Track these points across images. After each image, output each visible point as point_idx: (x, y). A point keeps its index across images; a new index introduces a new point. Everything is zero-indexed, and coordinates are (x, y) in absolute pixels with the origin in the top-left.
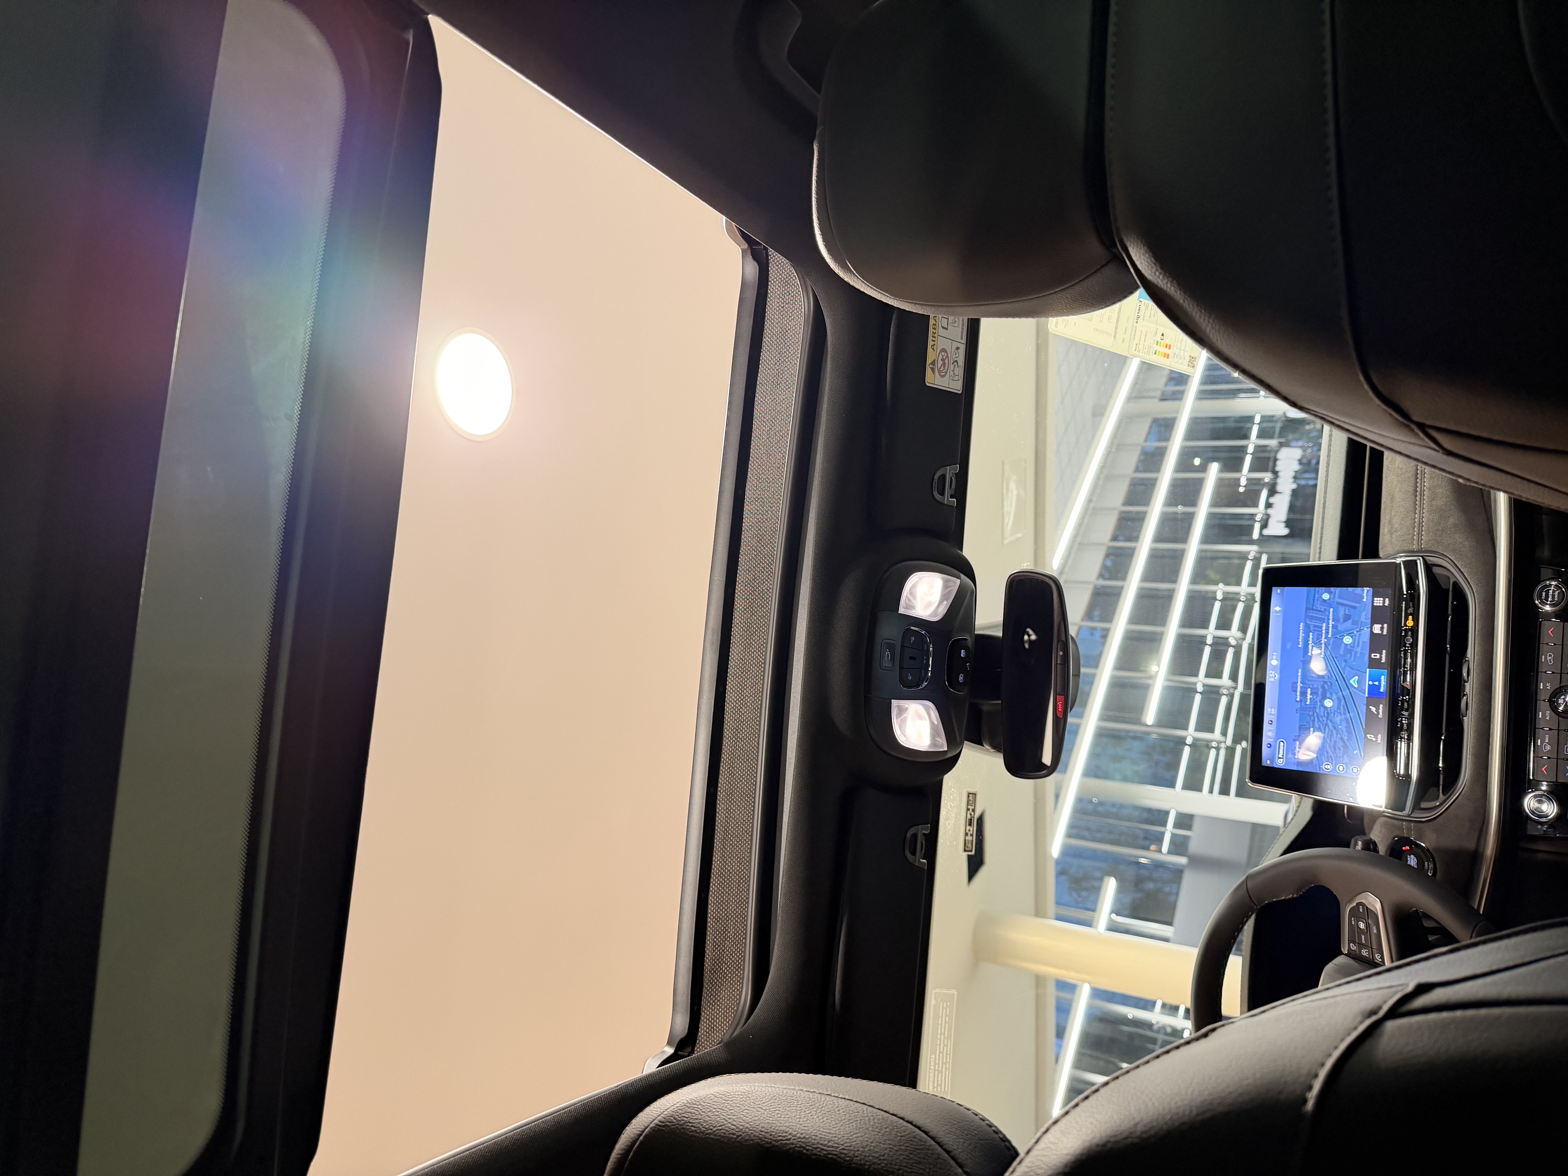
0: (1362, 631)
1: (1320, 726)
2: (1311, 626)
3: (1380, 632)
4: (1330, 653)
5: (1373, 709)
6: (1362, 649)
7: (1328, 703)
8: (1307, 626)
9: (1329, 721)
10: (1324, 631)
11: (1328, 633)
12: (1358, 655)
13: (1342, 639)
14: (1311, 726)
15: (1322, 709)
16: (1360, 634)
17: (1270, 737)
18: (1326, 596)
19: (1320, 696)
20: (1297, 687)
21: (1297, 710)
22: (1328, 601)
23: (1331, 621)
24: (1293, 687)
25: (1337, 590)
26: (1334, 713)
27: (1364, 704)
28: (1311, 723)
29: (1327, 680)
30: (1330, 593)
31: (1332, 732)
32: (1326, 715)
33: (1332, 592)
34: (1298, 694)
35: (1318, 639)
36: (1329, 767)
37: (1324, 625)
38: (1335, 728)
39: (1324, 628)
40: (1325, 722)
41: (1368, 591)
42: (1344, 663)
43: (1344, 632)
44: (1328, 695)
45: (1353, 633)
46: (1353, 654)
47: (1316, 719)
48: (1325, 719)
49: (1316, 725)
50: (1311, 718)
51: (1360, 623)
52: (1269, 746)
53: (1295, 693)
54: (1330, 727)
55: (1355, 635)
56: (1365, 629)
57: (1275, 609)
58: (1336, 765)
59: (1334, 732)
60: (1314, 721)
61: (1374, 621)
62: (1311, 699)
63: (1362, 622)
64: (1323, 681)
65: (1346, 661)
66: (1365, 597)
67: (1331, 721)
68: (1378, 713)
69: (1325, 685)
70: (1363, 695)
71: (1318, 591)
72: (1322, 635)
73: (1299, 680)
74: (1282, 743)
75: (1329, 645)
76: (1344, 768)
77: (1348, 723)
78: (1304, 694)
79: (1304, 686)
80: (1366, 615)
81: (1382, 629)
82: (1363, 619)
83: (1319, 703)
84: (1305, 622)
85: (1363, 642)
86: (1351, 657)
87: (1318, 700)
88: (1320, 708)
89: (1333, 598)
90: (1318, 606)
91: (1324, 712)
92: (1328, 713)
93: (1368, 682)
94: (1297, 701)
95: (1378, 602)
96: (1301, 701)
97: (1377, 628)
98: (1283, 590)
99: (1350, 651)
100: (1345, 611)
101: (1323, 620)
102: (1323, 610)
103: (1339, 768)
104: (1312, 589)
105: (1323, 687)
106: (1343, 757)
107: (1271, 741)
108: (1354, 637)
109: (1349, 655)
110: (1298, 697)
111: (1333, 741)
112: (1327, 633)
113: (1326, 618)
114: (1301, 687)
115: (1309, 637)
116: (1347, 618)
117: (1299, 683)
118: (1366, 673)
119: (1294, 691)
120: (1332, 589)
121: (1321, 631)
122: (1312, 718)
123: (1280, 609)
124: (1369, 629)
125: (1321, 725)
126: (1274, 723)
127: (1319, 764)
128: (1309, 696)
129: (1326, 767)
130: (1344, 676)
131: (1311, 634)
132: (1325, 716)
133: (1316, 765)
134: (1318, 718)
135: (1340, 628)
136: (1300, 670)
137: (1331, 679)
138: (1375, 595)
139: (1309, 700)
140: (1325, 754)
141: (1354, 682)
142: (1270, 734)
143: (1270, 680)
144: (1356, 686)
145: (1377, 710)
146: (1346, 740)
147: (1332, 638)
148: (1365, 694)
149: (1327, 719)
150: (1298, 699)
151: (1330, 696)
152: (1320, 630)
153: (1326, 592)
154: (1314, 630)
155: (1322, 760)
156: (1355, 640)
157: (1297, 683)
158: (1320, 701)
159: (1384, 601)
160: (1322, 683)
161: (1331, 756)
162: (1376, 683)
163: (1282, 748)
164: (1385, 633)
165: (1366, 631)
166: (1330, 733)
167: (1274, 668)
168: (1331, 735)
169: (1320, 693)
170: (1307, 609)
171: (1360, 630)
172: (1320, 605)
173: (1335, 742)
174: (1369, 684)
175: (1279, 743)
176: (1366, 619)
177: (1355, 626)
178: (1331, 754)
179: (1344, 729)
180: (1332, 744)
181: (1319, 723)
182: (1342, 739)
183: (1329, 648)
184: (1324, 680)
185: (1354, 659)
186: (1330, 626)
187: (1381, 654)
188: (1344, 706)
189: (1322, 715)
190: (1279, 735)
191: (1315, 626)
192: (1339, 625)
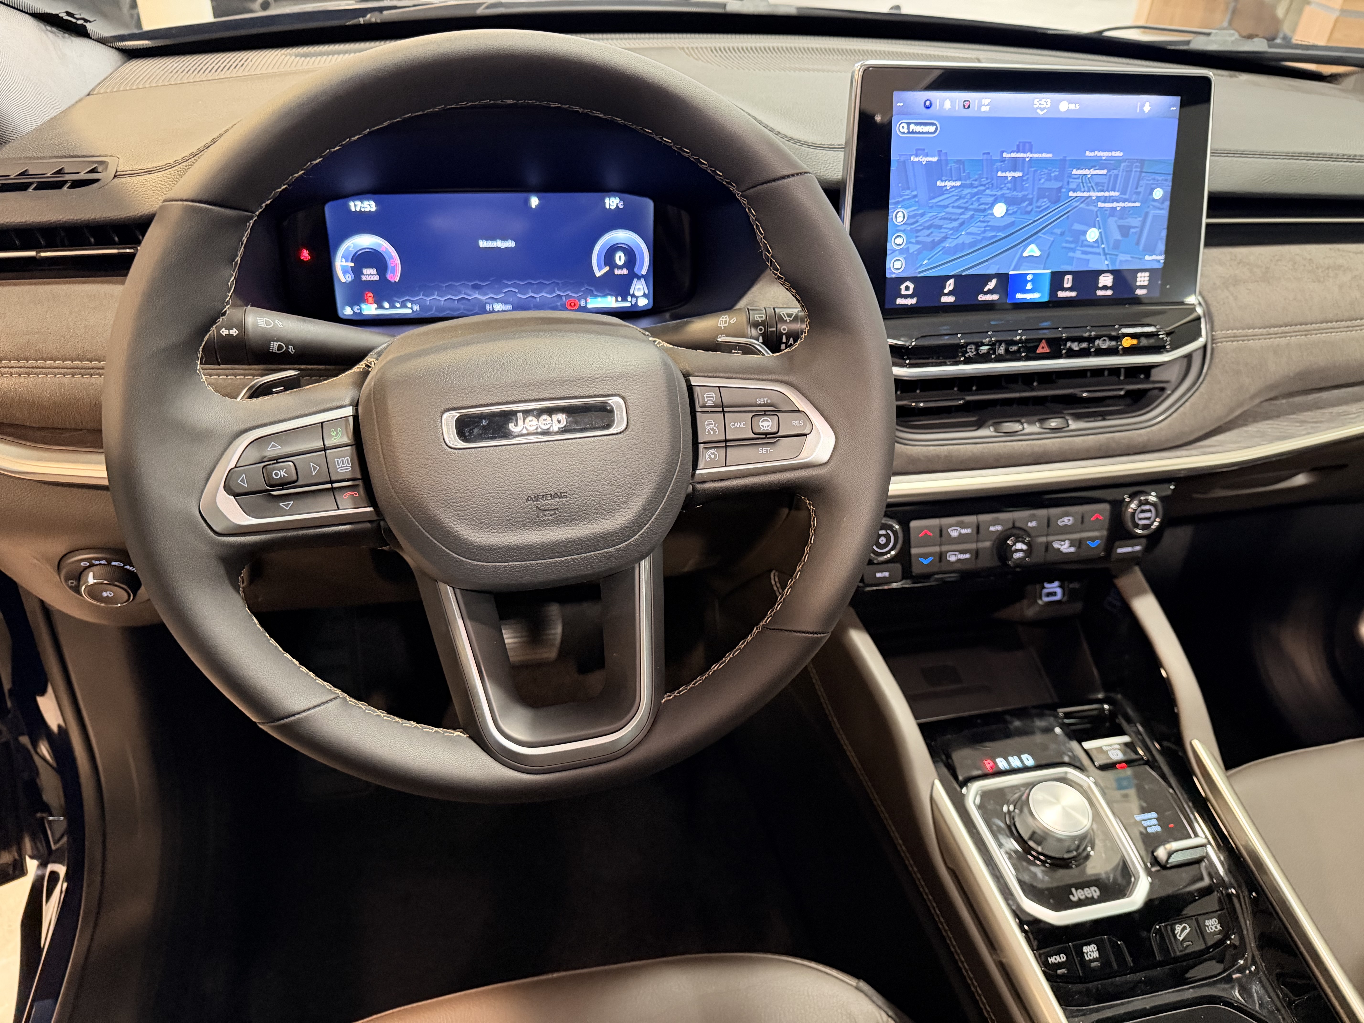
0: (1103, 257)
1: (964, 198)
2: (1116, 172)
3: (1100, 285)
4: (1076, 207)
5: (992, 285)
6: (1078, 259)
7: (1000, 210)
8: (1119, 161)
9: (972, 213)
10: (1107, 194)
11: (1104, 202)
12: (1071, 254)
13: (1095, 227)
14: (963, 182)
15: (991, 200)
16: (1099, 254)
17: (942, 104)
18: (1158, 194)
19: (1009, 195)
20: (1024, 152)
21: (989, 153)
22: (1150, 197)
23: (1122, 204)
24: (1024, 143)
25: (1165, 213)
26: (983, 222)
27: (999, 269)
28: (968, 182)
29: (1035, 205)
30: (1162, 201)
31: (955, 220)
32: (982, 207)
33: (1163, 203)
34: (1014, 155)
35: (1097, 184)
36: (900, 219)
37: (1117, 194)
38: (962, 224)
39: (1112, 194)
40: (971, 207)
41: (1159, 261)
42: (1058, 231)
43: (1104, 229)
44: (1013, 209)
45: (1103, 243)
46: (1072, 246)
47: (976, 190)
48: (975, 206)
49: (966, 191)
50: (976, 180)
51: (1116, 253)
52: (928, 103)
53: (1015, 149)
54: (962, 216)
55: (1098, 247)
56: (1106, 262)
57: (1147, 104)
58: (904, 231)
59: (955, 224)
60: (971, 186)
61: (1116, 274)
62: (1006, 177)
63: (1117, 255)
64: (1032, 198)
65: (1062, 234)
66: (1151, 258)
67: (972, 217)
68: (986, 293)
69: (1027, 203)
70: (1012, 267)
71: (1166, 180)
72: (1102, 191)
73: (1036, 155)
74: (932, 129)
75: (1088, 205)
76: (899, 245)
77: (971, 247)
78: (1014, 165)
79: (1026, 165)
80: (1124, 262)
81: (1105, 288)
82: (1122, 257)
83: (999, 193)
84: (1125, 161)
85: (1088, 260)
86: (1067, 242)
87: (1005, 191)
88: (991, 196)
89: (1154, 206)
90: (1145, 182)
91: (987, 204)
92: (985, 210)
93: (1030, 272)
94: (1003, 152)
95: (1143, 279)
96: (1003, 160)
97: (1106, 280)
98: (1175, 118)
99: (1076, 241)
100: (1134, 227)
101: (1124, 193)
102: (1139, 190)
103: (901, 236)
104: (1170, 169)
105: (1023, 199)
106: (918, 243)
107: (936, 106)
108: (1096, 245)
109: (1071, 239)
110: (1009, 156)
111: (941, 223)
112: (1106, 200)
113: (1127, 197)
114: (1024, 159)
115: (1102, 168)
116: (1125, 231)
117: (1031, 155)
118: (1044, 269)
119: (1018, 146)
120: (1167, 203)
121: (1108, 190)
122: (976, 183)
123: (1147, 111)
124: (1105, 268)
125: (966, 200)
126: (966, 113)
127: (904, 200)
128: (1010, 175)
129: (900, 214)
130: (1039, 234)
131: (1105, 172)
132: (979, 205)
133: (901, 196)
134: (976, 194)
135: (1112, 222)
136: (1050, 155)
137: (1036, 212)
138: (1151, 271)
139: (1004, 175)
140: (920, 212)
141: (1033, 250)
142: (947, 105)
143: (1036, 102)
144: (1025, 254)
145: (990, 292)
146: (943, 245)
147: (1096, 209)
148: (1014, 270)
149: (976, 210)
150: (1005, 155)
151: (1010, 212)
152: (1110, 189)
153: (1165, 192)
154: (1110, 175)
155: (910, 207)
156: (1092, 247)
157: (1031, 153)
158: (1003, 194)
159: (1142, 287)
160: (1030, 196)
161: (917, 222)
162: (1029, 286)
163: (926, 129)
164: (1100, 293)
165: (1104, 264)
166: (953, 217)
167: (1055, 105)
168: (950, 219)
169: (1015, 193)
170: (1142, 162)
171: (1105, 254)
172: (1147, 184)
173: (940, 227)
174: (1028, 274)
175: (933, 124)
176: (1121, 261)
177: (1111, 245)
178: (922, 220)
179: (960, 241)
180: (937, 222)
181: (968, 197)
182: (945, 238)
183: (1082, 205)
184: (1035, 200)
185: (1064, 248)
186: (1115, 205)
187: (1070, 289)
188: (995, 236)
189: (982, 201)
190: (948, 121)
191: (1117, 176)
192: (1116, 219)
